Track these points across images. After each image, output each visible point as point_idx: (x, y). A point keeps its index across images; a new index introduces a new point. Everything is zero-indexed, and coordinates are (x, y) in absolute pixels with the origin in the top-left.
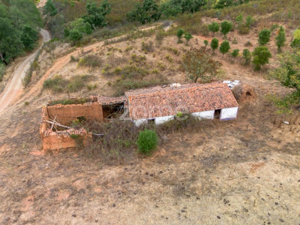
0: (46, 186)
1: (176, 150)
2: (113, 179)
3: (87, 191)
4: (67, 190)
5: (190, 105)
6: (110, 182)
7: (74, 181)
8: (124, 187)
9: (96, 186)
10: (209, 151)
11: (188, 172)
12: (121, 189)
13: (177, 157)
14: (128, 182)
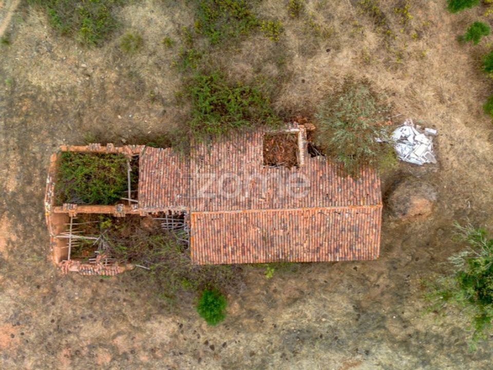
0: (81, 338)
1: (254, 308)
2: (162, 345)
3: (131, 356)
4: (107, 350)
5: (297, 245)
6: (159, 349)
7: (114, 337)
8: (175, 361)
9: (142, 352)
10: (299, 320)
11: (260, 353)
12: (172, 364)
13: (253, 321)
14: (181, 354)
